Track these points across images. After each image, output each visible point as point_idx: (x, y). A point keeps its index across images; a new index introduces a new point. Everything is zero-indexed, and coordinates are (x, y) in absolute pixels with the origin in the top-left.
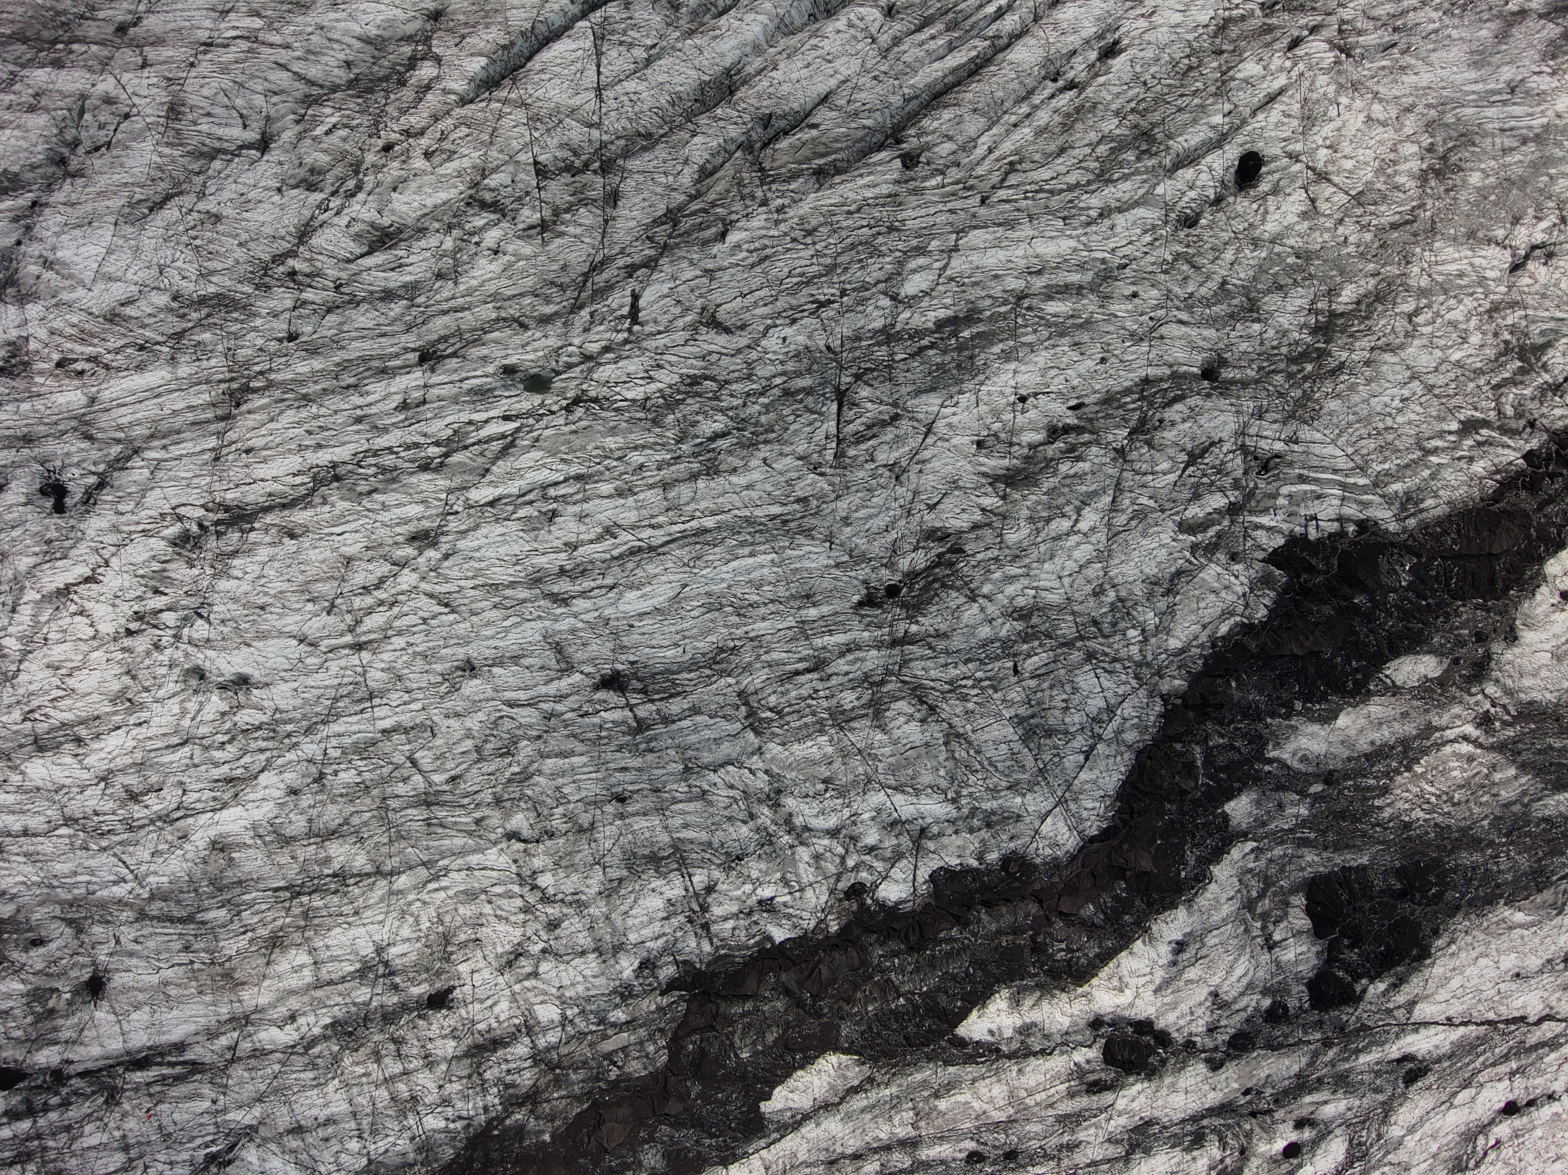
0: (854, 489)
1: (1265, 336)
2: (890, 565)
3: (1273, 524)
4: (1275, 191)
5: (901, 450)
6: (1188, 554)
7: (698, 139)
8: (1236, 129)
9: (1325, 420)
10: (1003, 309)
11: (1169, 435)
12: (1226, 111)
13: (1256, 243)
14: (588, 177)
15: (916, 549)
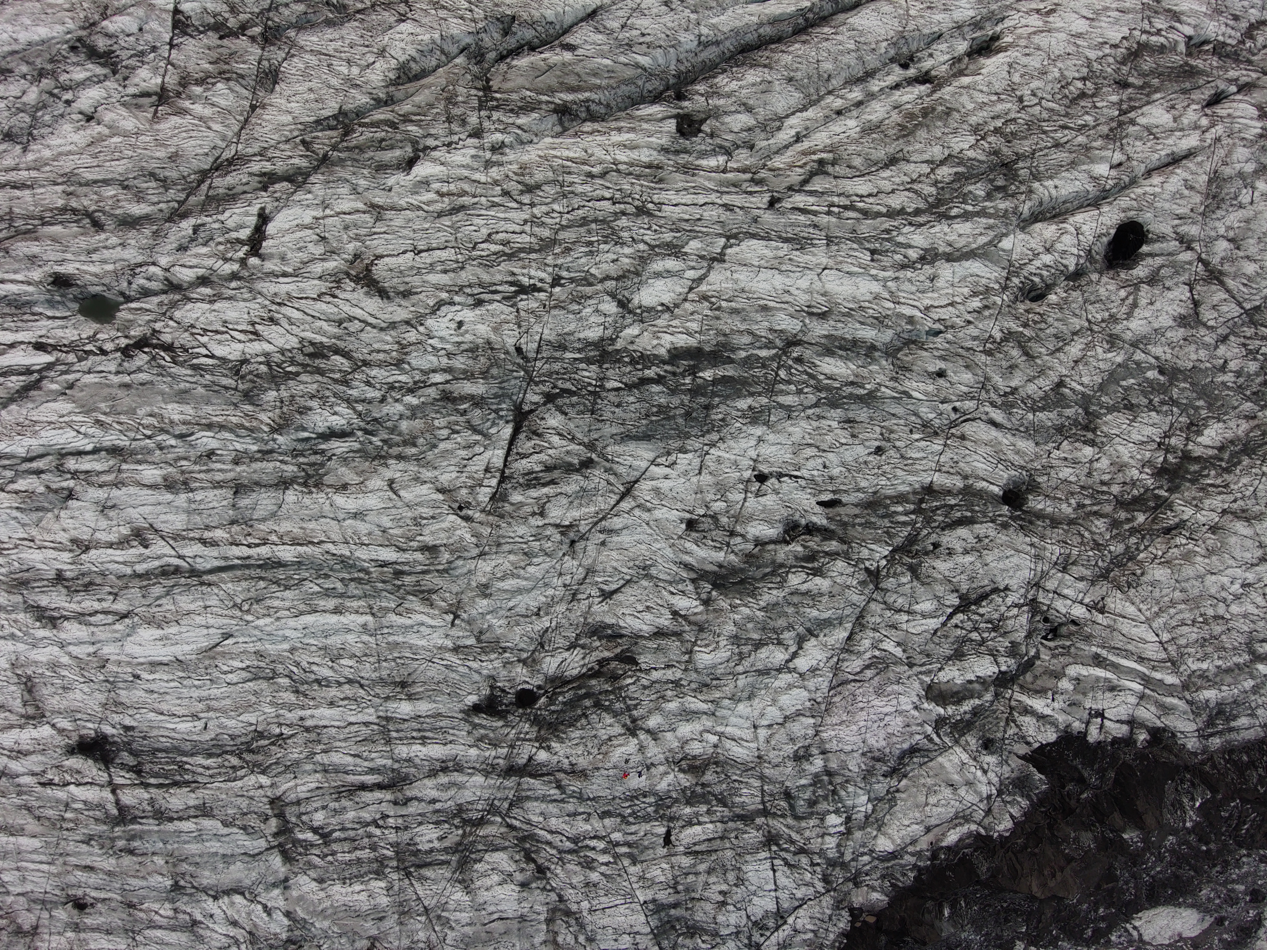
0: (506, 548)
1: (1096, 465)
2: (530, 662)
3: (1047, 711)
4: (1153, 280)
5: (585, 510)
6: (929, 730)
7: (405, 27)
8: (1122, 188)
9: (1144, 590)
10: (764, 353)
11: (943, 566)
12: (1115, 161)
13: (1113, 341)
14: (242, 42)
15: (572, 647)
